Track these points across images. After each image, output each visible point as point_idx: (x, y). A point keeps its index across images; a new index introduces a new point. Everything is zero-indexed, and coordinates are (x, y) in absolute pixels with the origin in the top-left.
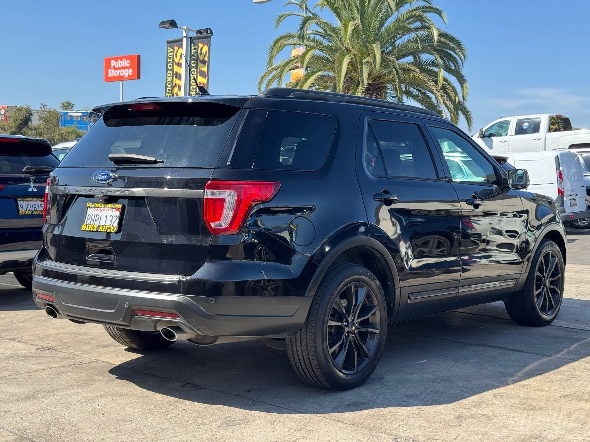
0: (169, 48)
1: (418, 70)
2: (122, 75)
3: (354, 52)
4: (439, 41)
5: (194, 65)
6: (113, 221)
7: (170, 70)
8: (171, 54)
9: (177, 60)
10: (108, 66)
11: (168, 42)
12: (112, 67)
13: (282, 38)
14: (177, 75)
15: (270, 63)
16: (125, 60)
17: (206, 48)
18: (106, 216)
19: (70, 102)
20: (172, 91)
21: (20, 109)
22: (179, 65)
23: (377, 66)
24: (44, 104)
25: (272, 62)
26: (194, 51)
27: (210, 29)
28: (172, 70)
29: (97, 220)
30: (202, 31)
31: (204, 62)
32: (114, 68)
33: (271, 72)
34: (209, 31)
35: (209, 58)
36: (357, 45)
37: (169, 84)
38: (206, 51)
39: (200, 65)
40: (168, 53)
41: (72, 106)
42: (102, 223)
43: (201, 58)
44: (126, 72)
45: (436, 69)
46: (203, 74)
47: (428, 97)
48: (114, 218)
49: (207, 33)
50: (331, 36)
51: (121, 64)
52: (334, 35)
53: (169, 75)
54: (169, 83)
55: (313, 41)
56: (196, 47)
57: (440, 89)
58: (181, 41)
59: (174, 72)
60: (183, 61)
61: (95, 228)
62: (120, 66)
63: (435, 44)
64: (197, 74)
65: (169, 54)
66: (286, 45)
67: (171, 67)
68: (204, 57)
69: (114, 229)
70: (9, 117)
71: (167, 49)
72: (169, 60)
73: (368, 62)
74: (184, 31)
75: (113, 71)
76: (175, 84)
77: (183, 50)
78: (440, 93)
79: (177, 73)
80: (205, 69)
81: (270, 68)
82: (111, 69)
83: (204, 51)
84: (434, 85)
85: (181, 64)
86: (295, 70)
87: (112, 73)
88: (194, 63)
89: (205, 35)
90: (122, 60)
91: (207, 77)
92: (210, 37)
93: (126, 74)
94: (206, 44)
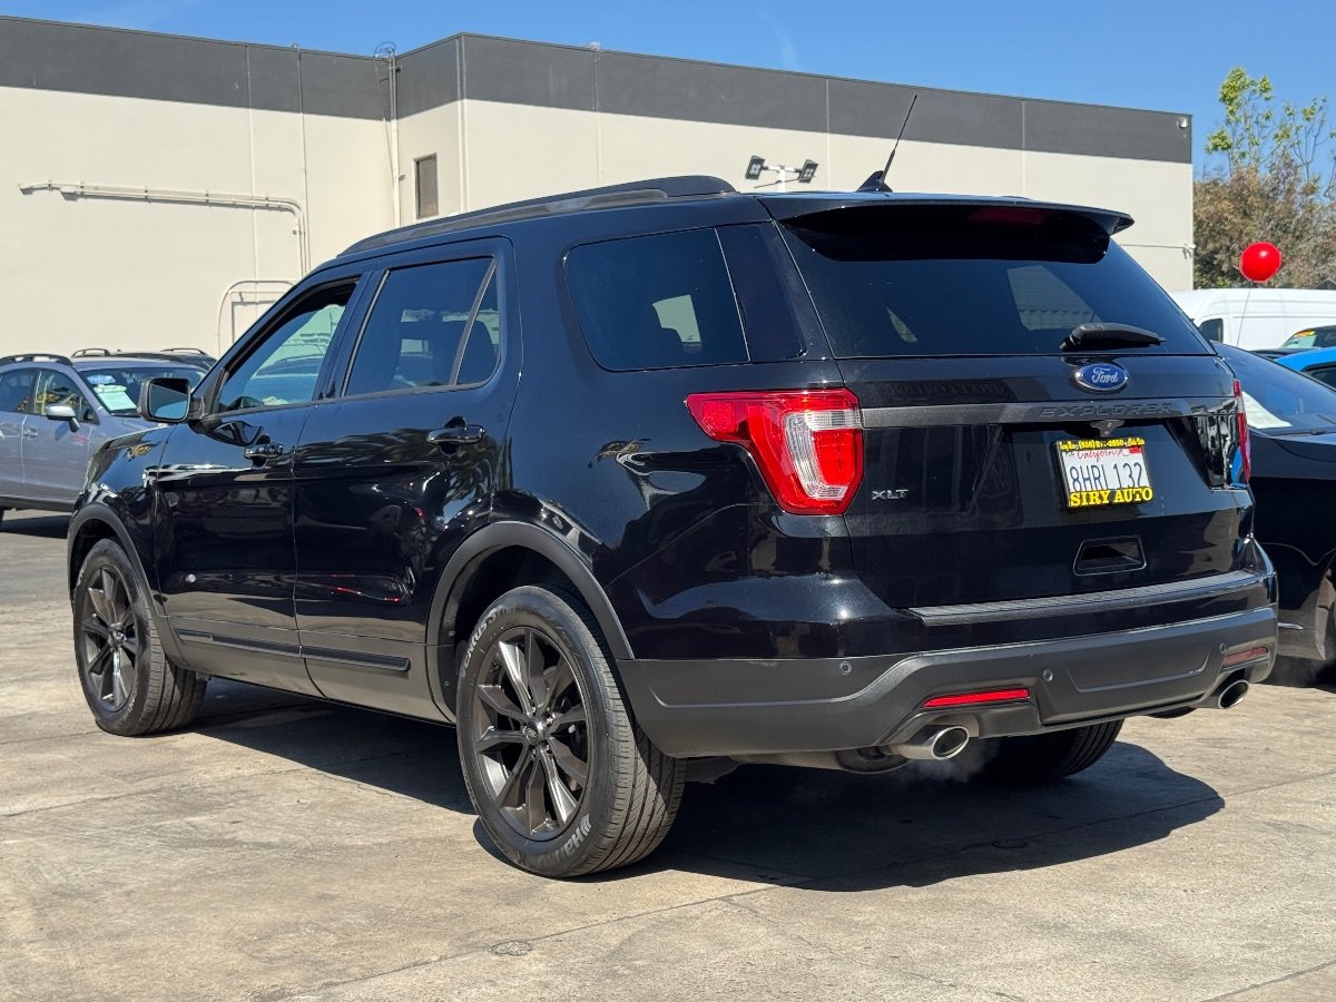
6: (1135, 476)
18: (1115, 467)
29: (1098, 478)
42: (1114, 485)
48: (1136, 471)
61: (1105, 497)
69: (1147, 493)
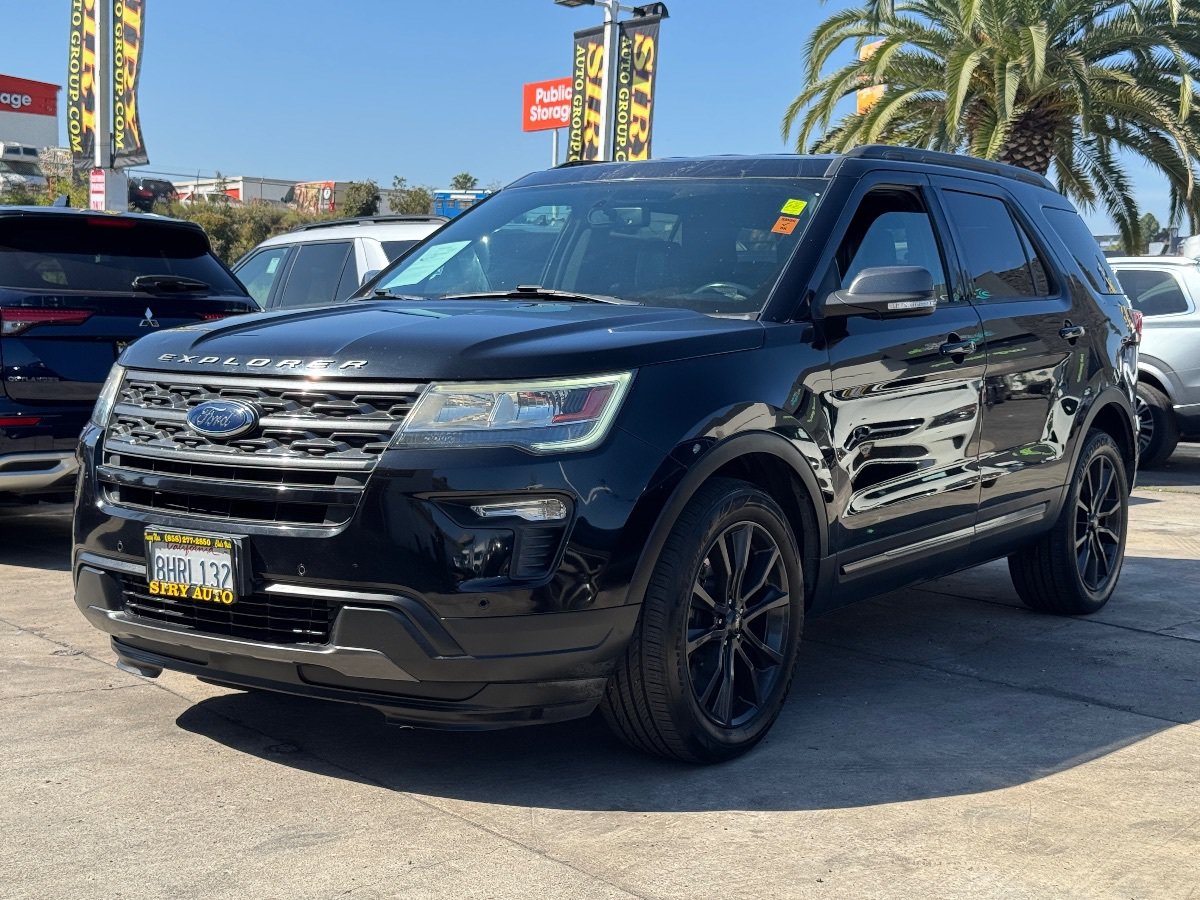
0: (578, 47)
1: (1133, 81)
2: (556, 116)
3: (989, 44)
4: (1183, 17)
5: (625, 82)
7: (579, 92)
8: (583, 59)
9: (592, 72)
10: (530, 100)
11: (577, 36)
12: (537, 101)
13: (834, 21)
14: (593, 104)
15: (812, 77)
16: (563, 86)
17: (649, 44)
19: (470, 175)
20: (582, 136)
21: (357, 189)
22: (597, 81)
23: (1036, 75)
24: (400, 177)
25: (817, 76)
26: (626, 50)
27: (660, 4)
28: (583, 92)
30: (645, 9)
31: (644, 75)
32: (543, 104)
33: (811, 96)
34: (660, 9)
35: (655, 64)
36: (998, 31)
37: (577, 123)
38: (649, 50)
39: (636, 78)
40: (576, 58)
41: (473, 184)
43: (639, 65)
44: (565, 111)
45: (1176, 79)
46: (641, 99)
47: (1166, 142)
49: (655, 12)
50: (944, 13)
51: (554, 95)
52: (950, 12)
53: (576, 103)
54: (577, 119)
55: (903, 25)
56: (631, 42)
57: (1184, 125)
58: (601, 31)
59: (587, 98)
60: (604, 75)
62: (554, 100)
63: (1175, 23)
64: (630, 100)
65: (579, 59)
66: (846, 37)
67: (581, 88)
68: (645, 63)
70: (338, 204)
71: (576, 50)
72: (578, 73)
73: (1018, 66)
74: (606, 9)
75: (539, 110)
76: (588, 122)
77: (604, 52)
78: (1183, 132)
79: (592, 99)
80: (645, 87)
81: (811, 88)
82: (537, 105)
83: (645, 50)
84: (1169, 115)
85: (601, 80)
86: (865, 90)
87: (538, 114)
88: (625, 77)
89: (649, 18)
90: (556, 88)
91: (649, 105)
92: (657, 21)
93: (564, 115)
94: (649, 35)
